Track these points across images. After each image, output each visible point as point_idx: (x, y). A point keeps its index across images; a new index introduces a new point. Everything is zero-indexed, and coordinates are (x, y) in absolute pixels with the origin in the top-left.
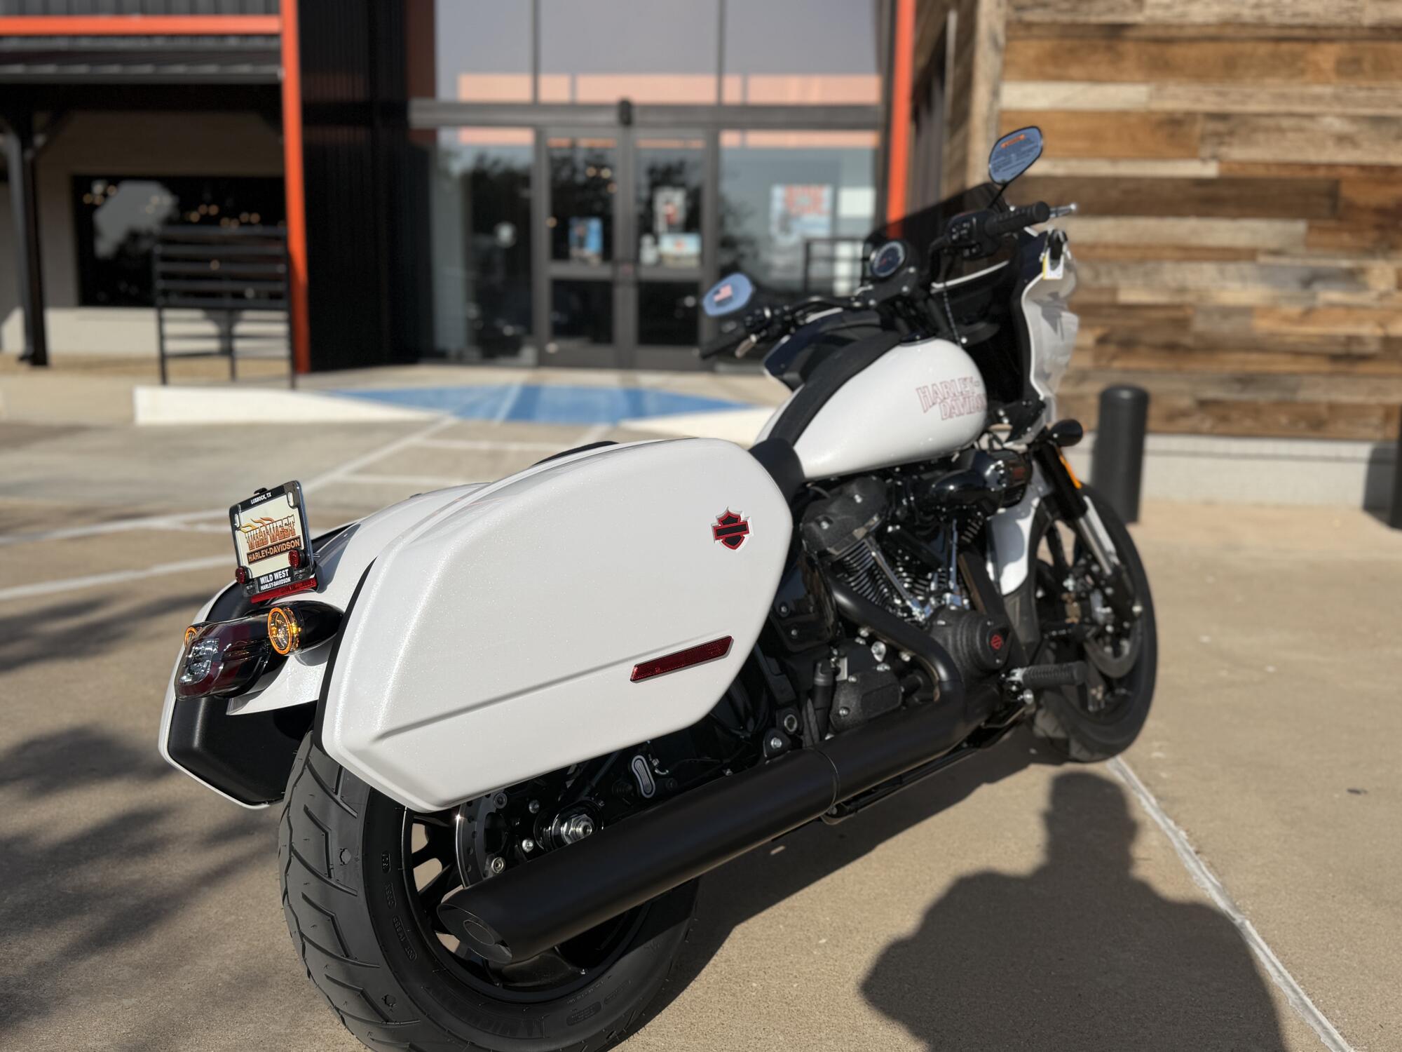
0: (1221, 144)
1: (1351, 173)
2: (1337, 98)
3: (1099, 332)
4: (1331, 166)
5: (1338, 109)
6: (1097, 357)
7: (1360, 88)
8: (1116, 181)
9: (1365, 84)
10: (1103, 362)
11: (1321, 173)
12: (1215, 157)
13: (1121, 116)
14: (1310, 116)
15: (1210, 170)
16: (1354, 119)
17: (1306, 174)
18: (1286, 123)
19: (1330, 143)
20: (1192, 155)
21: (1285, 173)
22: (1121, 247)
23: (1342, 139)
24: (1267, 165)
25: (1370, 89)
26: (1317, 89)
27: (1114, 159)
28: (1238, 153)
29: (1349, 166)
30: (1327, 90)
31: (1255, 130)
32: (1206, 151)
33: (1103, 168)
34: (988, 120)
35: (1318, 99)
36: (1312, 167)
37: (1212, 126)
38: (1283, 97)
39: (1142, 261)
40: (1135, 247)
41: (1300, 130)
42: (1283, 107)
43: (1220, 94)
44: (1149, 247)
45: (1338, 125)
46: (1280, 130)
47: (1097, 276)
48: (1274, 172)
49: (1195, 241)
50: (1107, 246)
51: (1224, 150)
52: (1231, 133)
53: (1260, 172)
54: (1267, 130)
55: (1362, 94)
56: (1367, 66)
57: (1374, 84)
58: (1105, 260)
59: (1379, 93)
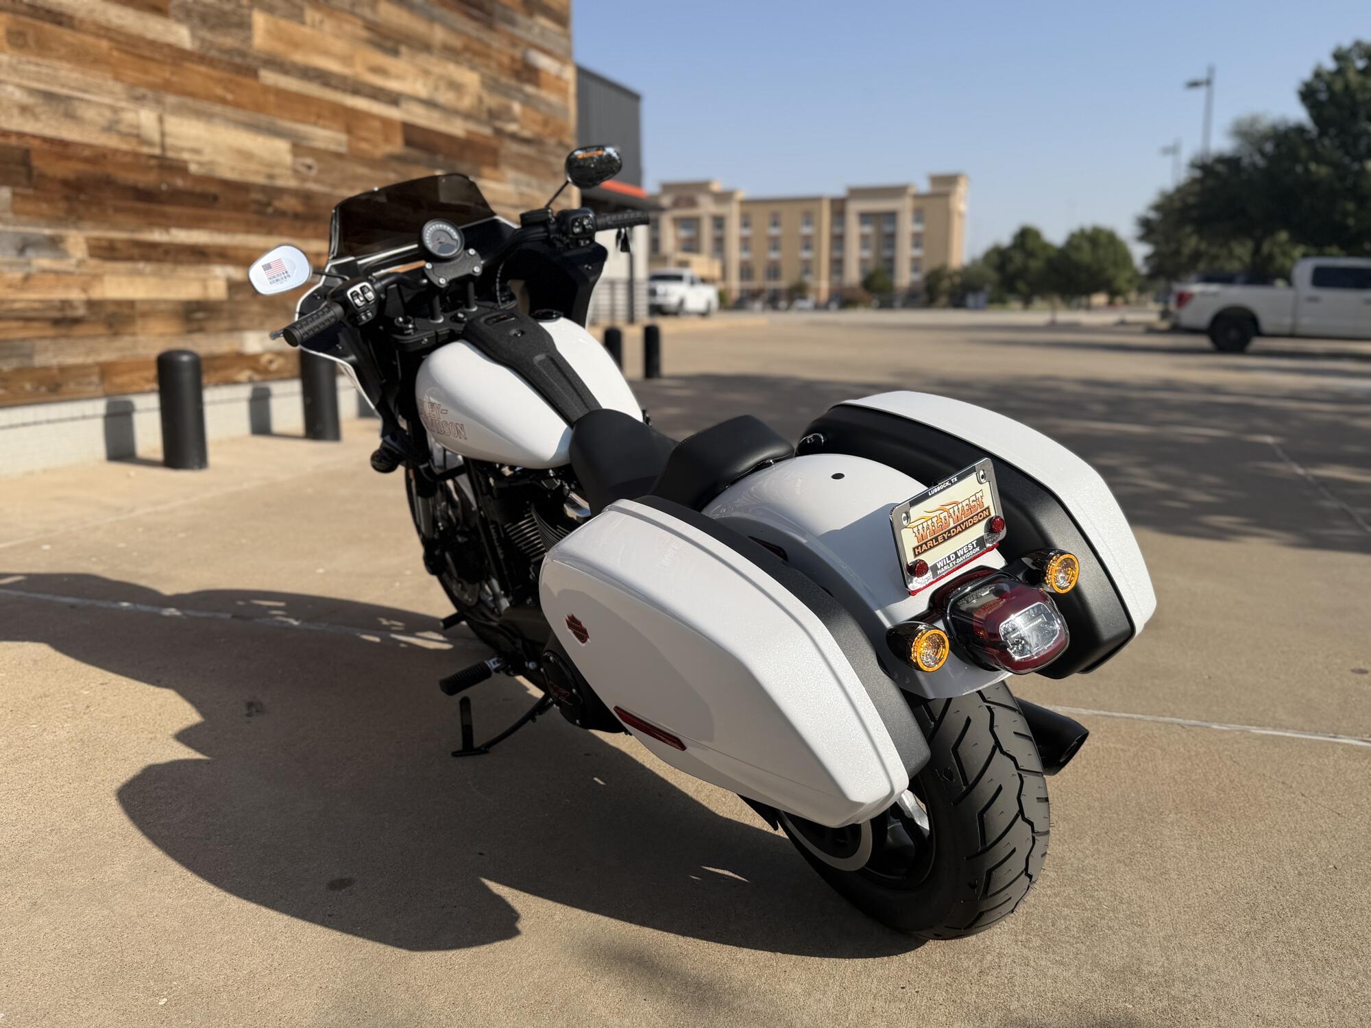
1: (36, 143)
2: (14, 69)
4: (21, 135)
5: (15, 79)
7: (29, 62)
9: (33, 59)
11: (13, 141)
16: (32, 92)
19: (15, 111)
23: (24, 109)
25: (37, 65)
29: (34, 137)
36: (5, 133)
45: (19, 96)
55: (33, 68)
56: (31, 40)
57: (39, 60)
59: (44, 70)
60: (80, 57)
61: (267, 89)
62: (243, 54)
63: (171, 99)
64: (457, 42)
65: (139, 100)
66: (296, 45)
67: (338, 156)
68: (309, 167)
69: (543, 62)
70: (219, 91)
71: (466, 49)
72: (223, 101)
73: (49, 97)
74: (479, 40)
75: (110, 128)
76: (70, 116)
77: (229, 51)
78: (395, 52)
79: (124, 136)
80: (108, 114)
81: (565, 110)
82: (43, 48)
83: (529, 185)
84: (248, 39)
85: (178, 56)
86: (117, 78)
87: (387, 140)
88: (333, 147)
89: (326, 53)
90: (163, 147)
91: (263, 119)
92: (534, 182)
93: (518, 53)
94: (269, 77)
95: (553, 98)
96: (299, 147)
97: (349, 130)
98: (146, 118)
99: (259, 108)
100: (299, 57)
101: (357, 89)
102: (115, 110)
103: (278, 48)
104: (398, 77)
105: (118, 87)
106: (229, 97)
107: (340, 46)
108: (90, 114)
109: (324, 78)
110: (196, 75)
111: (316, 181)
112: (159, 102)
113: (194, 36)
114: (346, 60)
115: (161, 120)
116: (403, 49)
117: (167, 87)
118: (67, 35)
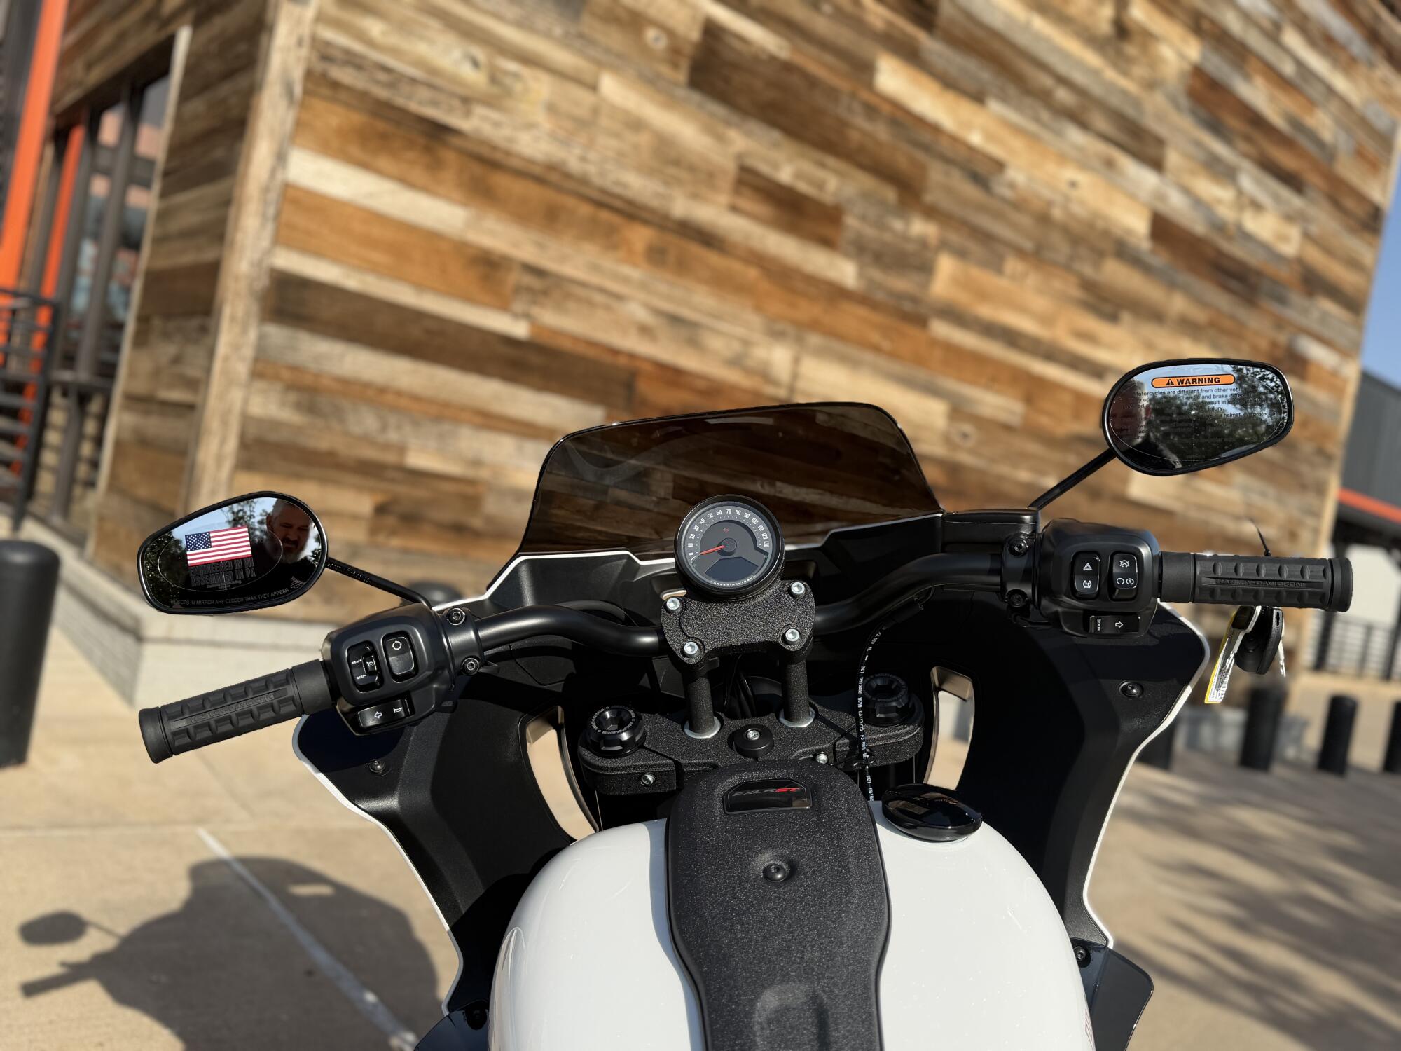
0: (534, 303)
1: (647, 367)
2: (643, 286)
3: (380, 498)
4: (632, 356)
5: (642, 296)
6: (374, 531)
7: (663, 281)
8: (418, 315)
9: (667, 277)
10: (381, 538)
11: (622, 361)
12: (527, 316)
13: (431, 237)
14: (619, 297)
15: (519, 330)
16: (658, 312)
17: (608, 359)
18: (599, 298)
19: (633, 331)
20: (503, 306)
21: (591, 353)
22: (416, 398)
23: (645, 331)
24: (576, 339)
25: (672, 284)
26: (627, 270)
27: (420, 287)
28: (551, 318)
29: (646, 359)
30: (635, 273)
31: (568, 296)
32: (519, 306)
33: (404, 295)
34: (266, 190)
35: (626, 280)
36: (615, 352)
37: (528, 280)
38: (595, 268)
39: (438, 419)
40: (430, 401)
41: (608, 308)
42: (595, 279)
43: (541, 246)
44: (446, 405)
45: (642, 315)
46: (590, 304)
47: (384, 428)
48: (581, 349)
49: (496, 408)
50: (399, 393)
51: (536, 311)
52: (545, 293)
53: (567, 345)
54: (579, 300)
55: (664, 288)
56: (671, 258)
57: (675, 280)
58: (395, 409)
59: (678, 291)
60: (722, 283)
61: (935, 343)
62: (914, 300)
63: (814, 339)
64: (1199, 315)
65: (776, 335)
66: (983, 295)
67: (1007, 428)
68: (965, 436)
69: (1316, 352)
70: (875, 337)
71: (1212, 324)
72: (877, 349)
73: (675, 320)
74: (1233, 318)
75: (735, 362)
76: (694, 343)
77: (900, 296)
78: (1113, 318)
79: (748, 371)
80: (736, 347)
81: (1336, 414)
82: (683, 267)
83: (1263, 495)
84: (926, 285)
85: (836, 293)
86: (758, 309)
87: (1077, 415)
88: (1003, 417)
89: (1022, 309)
90: (792, 389)
91: (921, 374)
92: (1271, 491)
93: (1282, 338)
94: (941, 329)
95: (1322, 396)
96: (958, 411)
97: (1029, 400)
98: (779, 357)
99: (919, 361)
100: (986, 311)
101: (1051, 353)
102: (746, 343)
103: (962, 298)
104: (1112, 347)
105: (755, 320)
106: (886, 345)
107: (1040, 303)
108: (715, 343)
109: (1011, 337)
110: (852, 318)
111: (973, 452)
112: (799, 341)
113: (861, 275)
114: (1045, 320)
115: (796, 361)
116: (1126, 317)
117: (815, 326)
118: (713, 258)
